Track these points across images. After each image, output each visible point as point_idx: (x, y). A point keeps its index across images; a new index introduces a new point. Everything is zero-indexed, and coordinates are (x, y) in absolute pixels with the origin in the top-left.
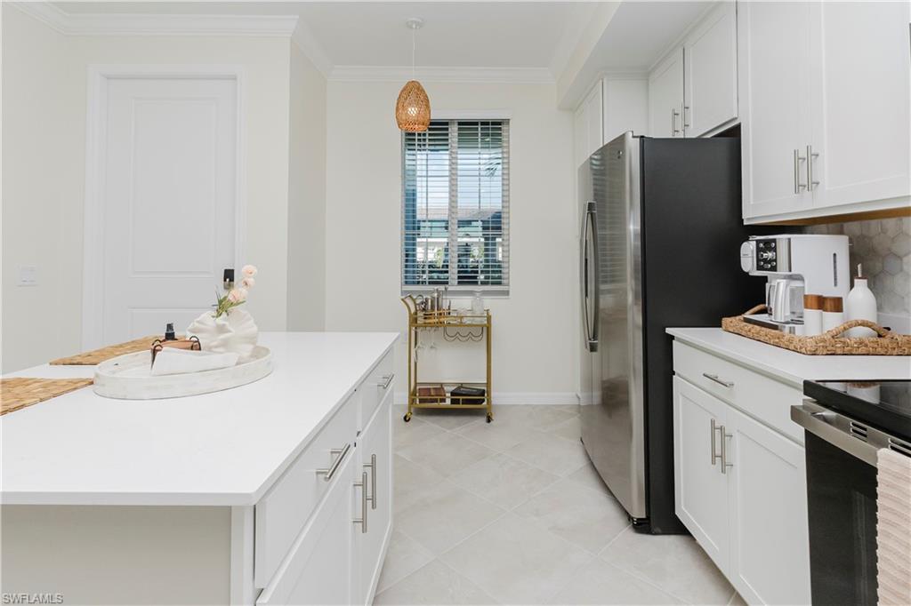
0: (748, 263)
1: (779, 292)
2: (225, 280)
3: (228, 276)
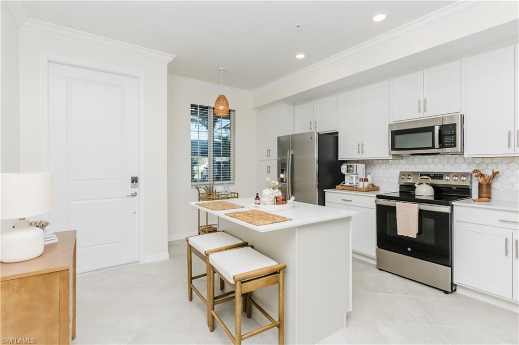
0: (343, 170)
2: (132, 182)
3: (135, 180)
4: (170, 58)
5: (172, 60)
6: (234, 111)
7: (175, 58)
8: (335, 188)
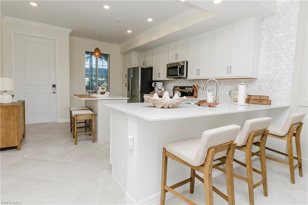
0: (153, 85)
1: (156, 89)
2: (53, 87)
3: (54, 86)
4: (70, 31)
5: (71, 31)
6: (110, 55)
7: (72, 31)
8: (149, 93)
